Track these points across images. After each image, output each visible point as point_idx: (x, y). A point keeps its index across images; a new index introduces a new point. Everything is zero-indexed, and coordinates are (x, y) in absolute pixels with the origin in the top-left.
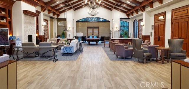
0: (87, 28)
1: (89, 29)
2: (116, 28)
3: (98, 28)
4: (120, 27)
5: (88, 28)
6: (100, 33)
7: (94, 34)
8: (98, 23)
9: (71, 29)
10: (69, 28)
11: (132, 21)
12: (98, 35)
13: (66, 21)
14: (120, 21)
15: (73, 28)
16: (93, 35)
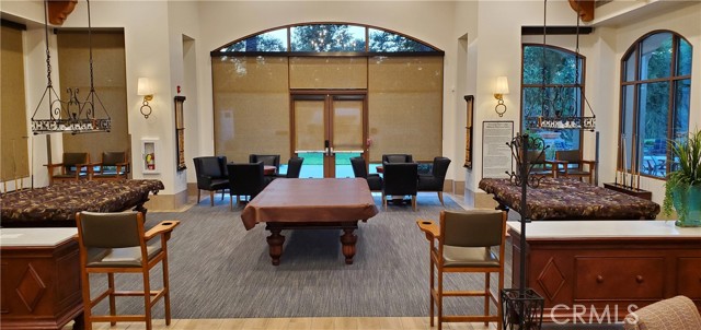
0: (286, 97)
1: (301, 107)
2: (498, 96)
3: (361, 96)
4: (523, 86)
5: (297, 96)
6: (375, 131)
7: (336, 141)
8: (361, 66)
9: (163, 106)
10: (149, 97)
11: (613, 46)
12: (366, 145)
13: (122, 44)
14: (524, 45)
15: (179, 100)
16: (327, 144)
